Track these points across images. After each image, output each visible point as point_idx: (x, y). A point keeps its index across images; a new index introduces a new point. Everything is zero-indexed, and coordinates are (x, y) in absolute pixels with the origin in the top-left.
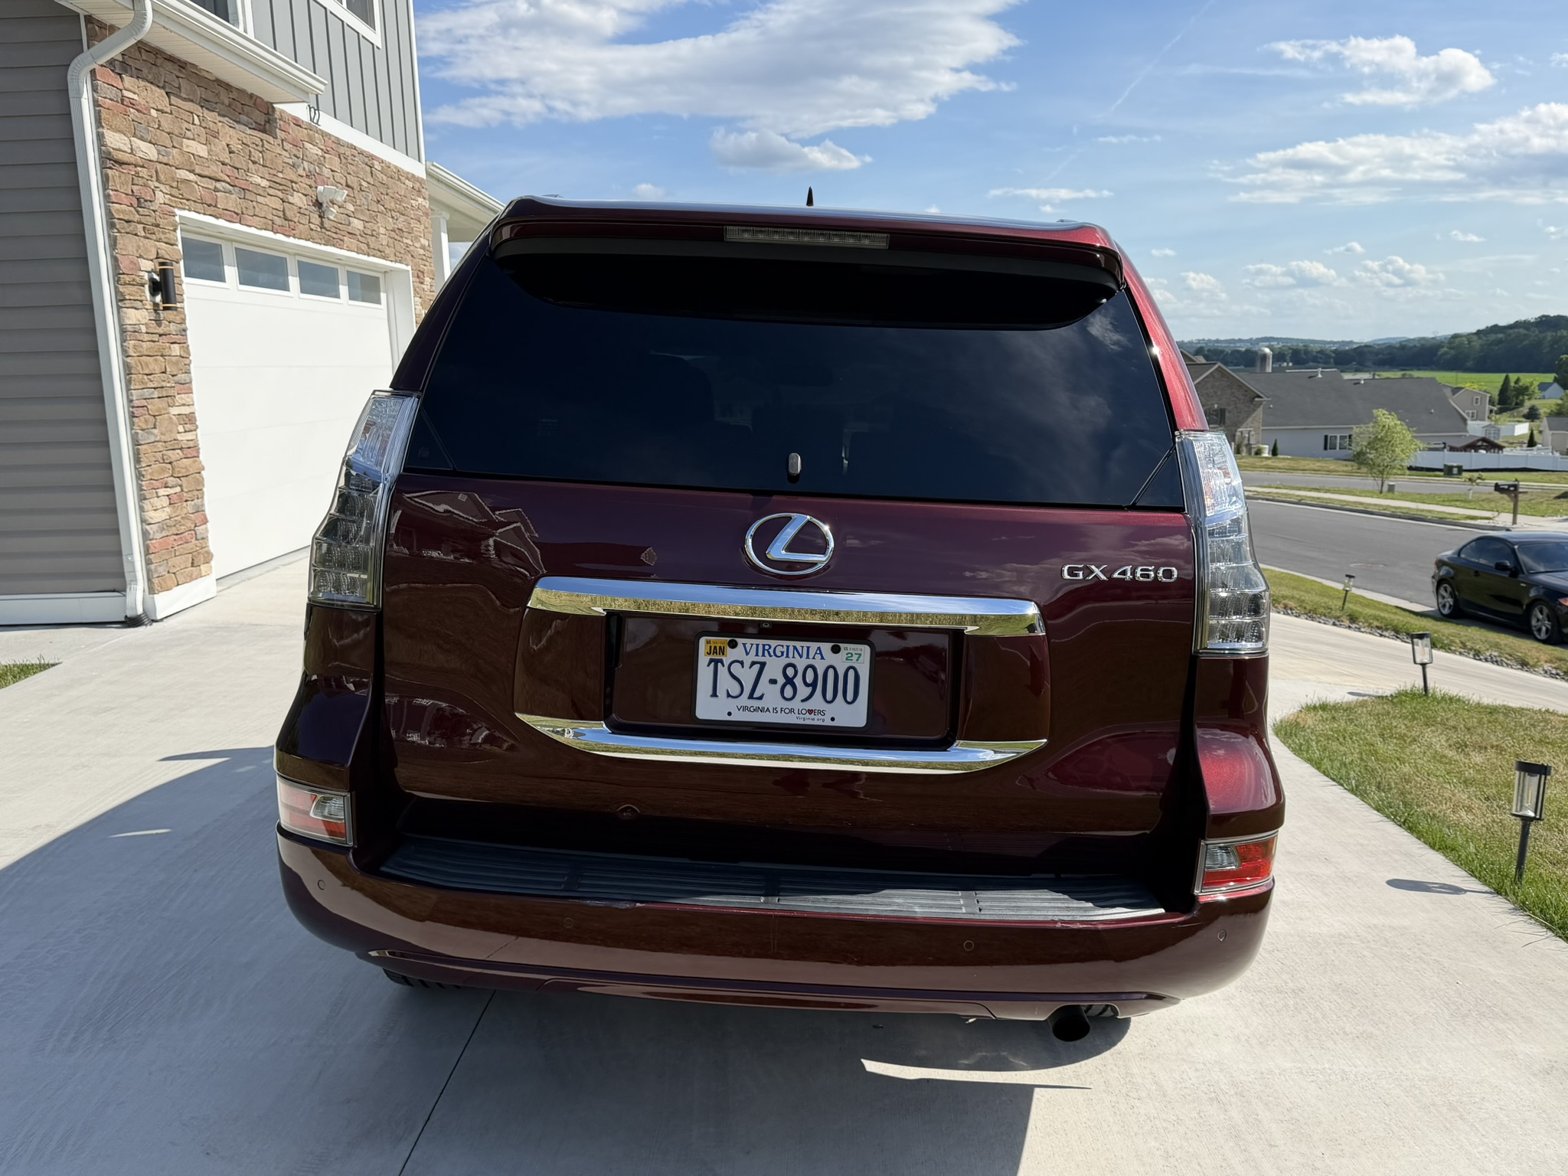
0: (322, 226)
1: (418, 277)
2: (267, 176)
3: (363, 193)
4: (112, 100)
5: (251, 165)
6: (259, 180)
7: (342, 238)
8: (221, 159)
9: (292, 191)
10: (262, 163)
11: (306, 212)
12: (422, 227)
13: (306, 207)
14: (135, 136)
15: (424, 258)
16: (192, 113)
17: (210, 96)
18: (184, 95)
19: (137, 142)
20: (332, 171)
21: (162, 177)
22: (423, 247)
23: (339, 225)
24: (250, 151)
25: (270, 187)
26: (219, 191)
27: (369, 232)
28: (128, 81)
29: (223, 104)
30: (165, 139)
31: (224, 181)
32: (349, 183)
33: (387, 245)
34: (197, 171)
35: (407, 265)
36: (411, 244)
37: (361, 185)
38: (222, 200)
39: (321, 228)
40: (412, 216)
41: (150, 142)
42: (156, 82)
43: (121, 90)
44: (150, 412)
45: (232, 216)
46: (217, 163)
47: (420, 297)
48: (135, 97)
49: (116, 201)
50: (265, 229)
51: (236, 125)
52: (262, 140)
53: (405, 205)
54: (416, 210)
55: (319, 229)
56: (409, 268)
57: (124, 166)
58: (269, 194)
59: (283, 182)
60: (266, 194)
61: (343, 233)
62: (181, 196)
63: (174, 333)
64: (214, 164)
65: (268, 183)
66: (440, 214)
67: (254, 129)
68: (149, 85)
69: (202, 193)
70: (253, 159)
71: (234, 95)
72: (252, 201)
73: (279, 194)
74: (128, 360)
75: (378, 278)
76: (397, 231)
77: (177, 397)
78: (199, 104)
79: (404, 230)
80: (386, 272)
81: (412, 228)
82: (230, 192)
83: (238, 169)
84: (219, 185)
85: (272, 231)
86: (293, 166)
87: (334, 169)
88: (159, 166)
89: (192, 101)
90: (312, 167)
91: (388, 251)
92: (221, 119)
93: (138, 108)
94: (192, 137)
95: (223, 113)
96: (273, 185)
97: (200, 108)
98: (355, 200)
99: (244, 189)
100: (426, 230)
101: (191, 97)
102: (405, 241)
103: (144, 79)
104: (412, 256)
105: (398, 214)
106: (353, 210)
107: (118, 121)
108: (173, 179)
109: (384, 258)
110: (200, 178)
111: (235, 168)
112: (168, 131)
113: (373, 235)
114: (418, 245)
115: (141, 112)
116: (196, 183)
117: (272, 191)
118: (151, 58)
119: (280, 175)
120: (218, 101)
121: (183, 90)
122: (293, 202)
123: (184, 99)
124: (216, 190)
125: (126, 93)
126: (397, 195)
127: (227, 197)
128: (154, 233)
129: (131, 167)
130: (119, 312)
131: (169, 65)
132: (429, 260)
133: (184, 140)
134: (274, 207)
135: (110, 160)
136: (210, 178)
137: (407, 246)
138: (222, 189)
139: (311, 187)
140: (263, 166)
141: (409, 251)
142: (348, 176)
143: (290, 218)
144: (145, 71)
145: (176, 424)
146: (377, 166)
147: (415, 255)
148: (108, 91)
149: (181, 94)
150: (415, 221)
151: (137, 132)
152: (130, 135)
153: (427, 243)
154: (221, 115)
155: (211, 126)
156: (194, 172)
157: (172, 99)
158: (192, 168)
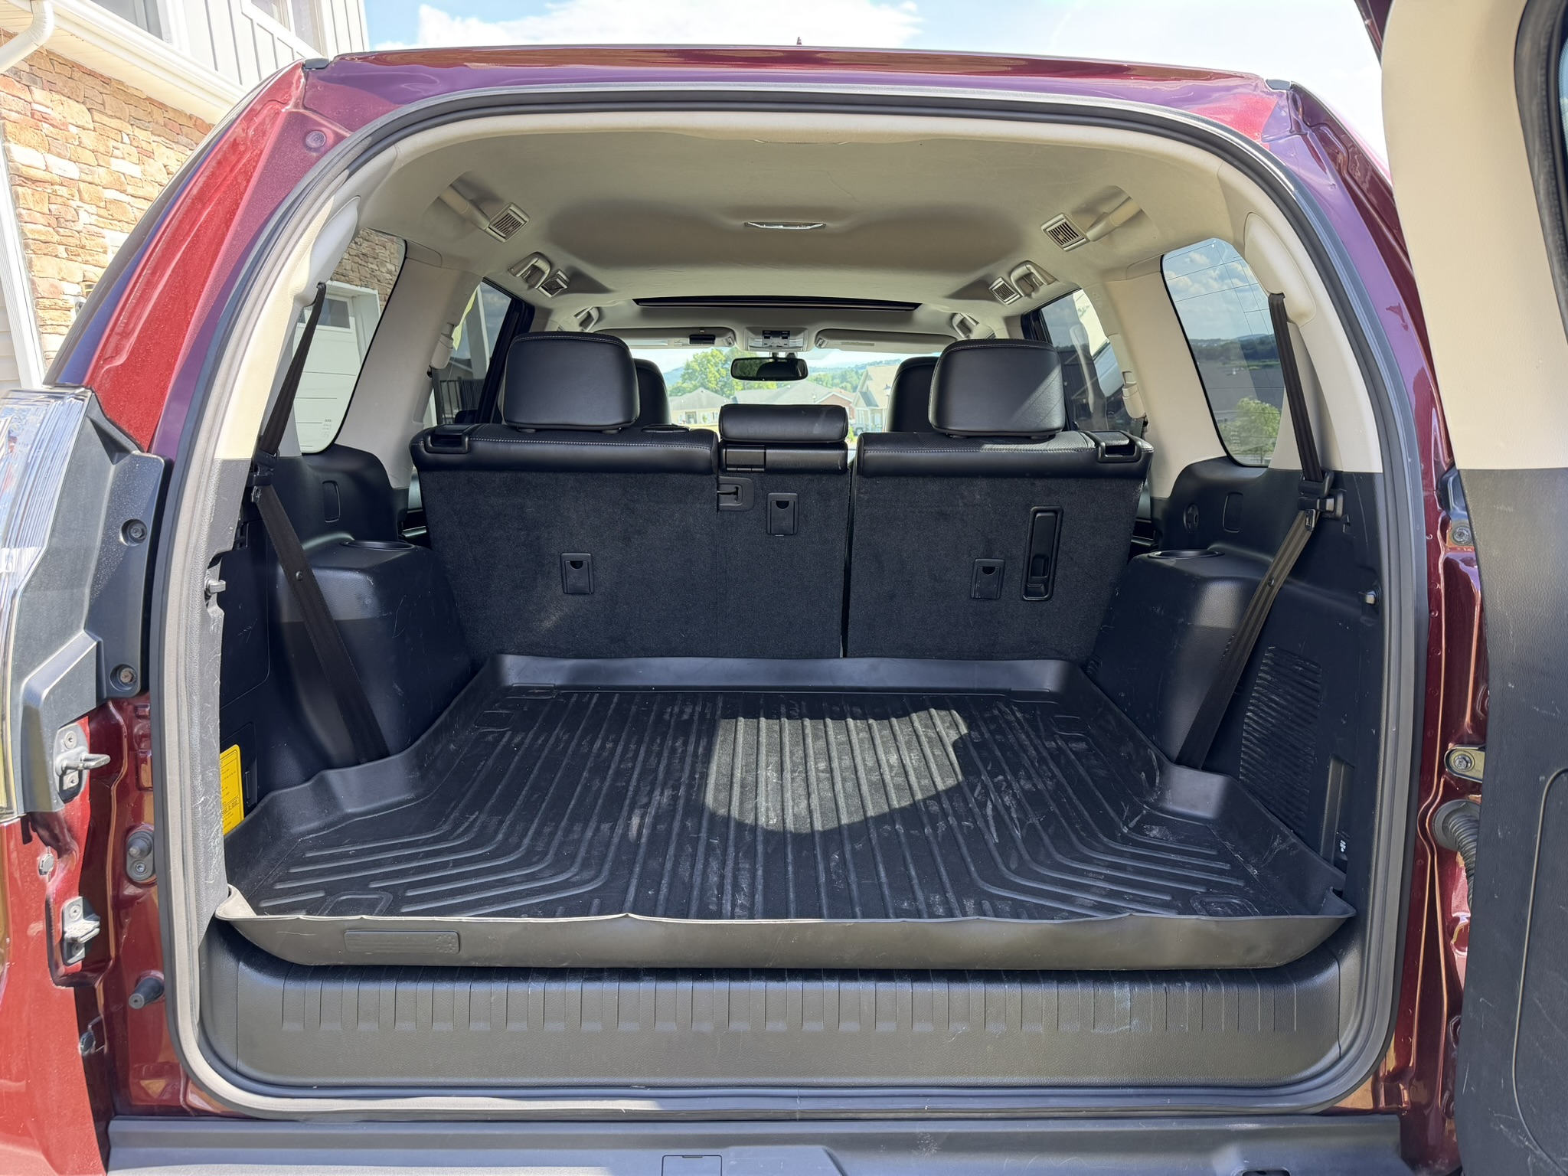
4: (19, 113)
8: (158, 180)
12: (388, 253)
14: (49, 151)
16: (120, 131)
17: (141, 114)
18: (110, 113)
19: (52, 160)
21: (86, 196)
28: (38, 93)
29: (157, 123)
30: (90, 158)
33: (351, 270)
34: (129, 191)
35: (373, 289)
36: (377, 269)
40: (377, 242)
41: (70, 160)
42: (74, 97)
43: (30, 103)
46: (153, 183)
48: (48, 111)
49: (29, 220)
51: (174, 146)
56: (376, 292)
57: (38, 184)
62: (110, 217)
64: (149, 184)
68: (65, 98)
71: (171, 115)
75: (345, 304)
76: (361, 256)
78: (128, 122)
79: (369, 255)
80: (354, 297)
81: (377, 254)
88: (82, 185)
89: (120, 119)
91: (352, 275)
92: (156, 138)
93: (52, 122)
94: (121, 156)
95: (158, 133)
97: (130, 127)
100: (392, 256)
101: (118, 114)
102: (370, 266)
103: (57, 92)
104: (379, 281)
105: (361, 240)
107: (28, 135)
108: (100, 199)
109: (348, 282)
110: (133, 198)
112: (92, 148)
114: (384, 270)
115: (57, 127)
116: (129, 204)
118: (67, 71)
120: (151, 120)
121: (107, 106)
123: (110, 117)
125: (36, 107)
128: (79, 255)
129: (46, 185)
130: (40, 339)
131: (89, 80)
133: (112, 159)
135: (19, 176)
136: (145, 199)
137: (373, 270)
141: (374, 276)
144: (60, 85)
147: (381, 279)
148: (13, 103)
149: (106, 111)
150: (380, 247)
151: (52, 148)
152: (43, 151)
153: (393, 268)
154: (156, 135)
155: (144, 145)
156: (124, 192)
157: (97, 117)
158: (124, 187)
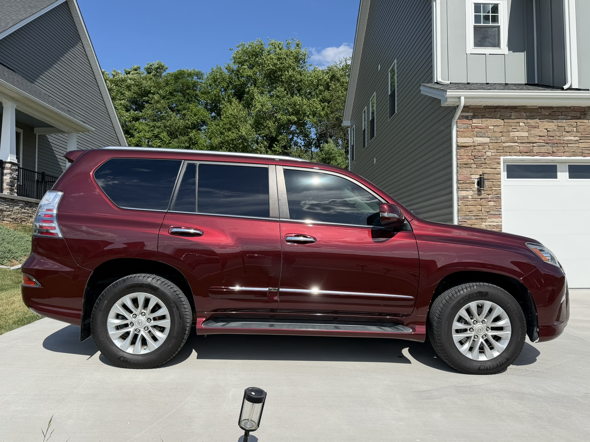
2: (579, 136)
4: (465, 128)
5: (564, 133)
6: (573, 138)
8: (539, 135)
10: (575, 131)
14: (476, 137)
16: (519, 123)
17: (534, 114)
19: (476, 139)
21: (492, 147)
24: (565, 128)
25: (580, 139)
26: (535, 147)
28: (474, 121)
29: (544, 115)
30: (498, 135)
31: (539, 142)
34: (518, 142)
38: (536, 149)
41: (487, 137)
42: (495, 117)
43: (471, 124)
44: (468, 223)
45: (544, 154)
46: (535, 137)
48: (480, 125)
49: (460, 159)
51: (554, 121)
52: (576, 123)
57: (468, 147)
58: (579, 142)
60: (578, 143)
62: (505, 152)
63: (490, 198)
64: (532, 137)
65: (579, 138)
67: (571, 119)
68: (489, 119)
69: (521, 149)
70: (566, 131)
71: (555, 110)
72: (564, 147)
77: (488, 219)
78: (525, 118)
82: (544, 146)
83: (553, 136)
84: (535, 145)
88: (490, 144)
89: (520, 118)
93: (479, 128)
94: (517, 131)
95: (543, 118)
97: (526, 120)
99: (557, 143)
103: (485, 118)
107: (467, 134)
108: (500, 147)
110: (521, 144)
112: (500, 131)
115: (482, 129)
116: (518, 146)
117: (580, 141)
118: (493, 110)
120: (540, 115)
121: (512, 116)
123: (515, 119)
124: (533, 146)
125: (473, 125)
127: (540, 148)
128: (482, 166)
129: (471, 147)
130: (458, 192)
131: (504, 110)
133: (511, 133)
134: (583, 147)
135: (461, 147)
138: (536, 145)
140: (576, 132)
144: (488, 115)
148: (462, 126)
149: (512, 118)
151: (477, 135)
152: (473, 137)
154: (542, 119)
155: (533, 124)
157: (505, 121)
158: (515, 141)
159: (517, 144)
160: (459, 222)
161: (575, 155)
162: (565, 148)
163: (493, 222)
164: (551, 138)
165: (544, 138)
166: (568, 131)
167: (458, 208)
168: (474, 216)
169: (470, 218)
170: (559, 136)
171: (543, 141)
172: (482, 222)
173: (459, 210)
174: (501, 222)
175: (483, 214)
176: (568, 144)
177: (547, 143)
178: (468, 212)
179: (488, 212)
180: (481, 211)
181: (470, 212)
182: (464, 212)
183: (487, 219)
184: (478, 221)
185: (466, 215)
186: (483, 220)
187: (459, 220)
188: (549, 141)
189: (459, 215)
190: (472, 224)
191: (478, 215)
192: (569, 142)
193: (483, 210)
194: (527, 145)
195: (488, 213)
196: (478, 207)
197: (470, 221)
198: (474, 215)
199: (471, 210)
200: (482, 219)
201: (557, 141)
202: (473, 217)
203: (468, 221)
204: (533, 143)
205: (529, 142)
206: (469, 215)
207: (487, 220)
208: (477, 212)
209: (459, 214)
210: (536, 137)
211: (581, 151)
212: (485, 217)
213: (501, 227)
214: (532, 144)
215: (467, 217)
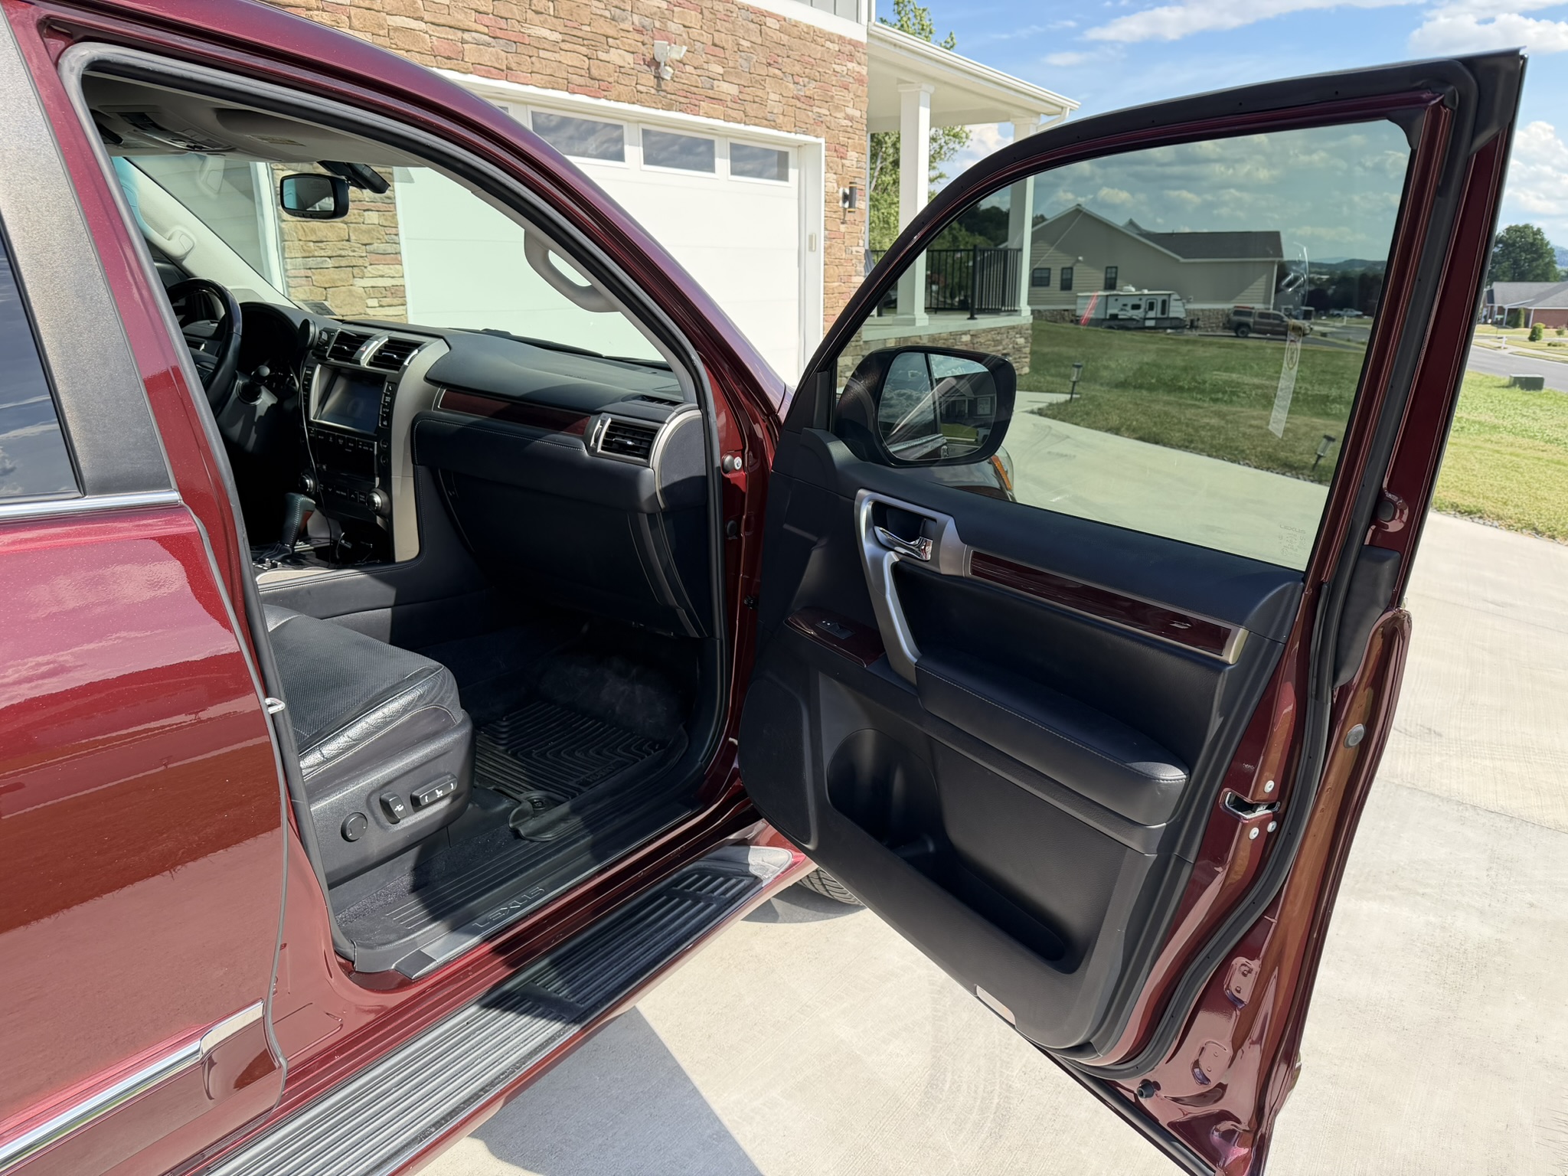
0: (659, 88)
1: (835, 150)
2: (561, 29)
3: (742, 54)
5: (530, 15)
6: (546, 33)
7: (697, 103)
8: (475, 7)
9: (606, 47)
10: (552, 13)
11: (633, 72)
12: (851, 95)
13: (632, 66)
15: (849, 129)
20: (685, 26)
21: (356, 23)
22: (850, 118)
23: (693, 88)
25: (563, 41)
26: (467, 42)
27: (748, 98)
31: (476, 31)
32: (717, 41)
33: (783, 114)
34: (426, 19)
35: (817, 137)
36: (828, 113)
37: (738, 44)
38: (471, 53)
39: (658, 91)
40: (834, 83)
44: (315, 283)
45: (489, 71)
46: (466, 10)
47: (835, 174)
50: (553, 88)
53: (820, 70)
54: (844, 76)
55: (653, 91)
56: (822, 141)
58: (561, 49)
59: (589, 36)
60: (558, 49)
61: (698, 97)
62: (394, 46)
63: (367, 199)
64: (460, 11)
65: (560, 37)
66: (920, 87)
69: (436, 43)
70: (533, 8)
72: (530, 57)
73: (584, 50)
74: (283, 225)
75: (787, 153)
76: (802, 99)
77: (369, 268)
79: (816, 97)
80: (800, 146)
81: (832, 97)
82: (489, 45)
83: (506, 19)
84: (466, 36)
85: (567, 91)
86: (613, 20)
87: (687, 24)
88: (353, 11)
90: (647, 22)
91: (780, 120)
96: (567, 38)
98: (726, 61)
99: (515, 42)
100: (858, 99)
102: (816, 109)
104: (828, 128)
105: (806, 80)
106: (722, 72)
108: (380, 26)
109: (774, 128)
110: (434, 27)
111: (502, 18)
113: (754, 102)
114: (843, 115)
116: (426, 32)
117: (565, 46)
119: (588, 28)
122: (608, 60)
124: (463, 41)
126: (807, 58)
127: (480, 50)
132: (857, 132)
134: (570, 64)
136: (450, 27)
137: (819, 115)
138: (470, 40)
139: (644, 44)
140: (554, 16)
141: (822, 122)
142: (715, 34)
143: (599, 78)
145: (361, 298)
146: (770, 22)
147: (833, 126)
150: (838, 89)
153: (857, 114)
156: (421, 19)
158: (418, 14)
159: (423, 26)
160: (289, 277)
161: (556, 86)
162: (533, 59)
163: (382, 276)
164: (503, 23)
165: (486, 19)
166: (539, 9)
167: (280, 227)
168: (330, 257)
169: (318, 263)
170: (519, 22)
171: (486, 30)
172: (354, 277)
173: (286, 238)
174: (403, 277)
175: (354, 251)
176: (538, 48)
177: (494, 38)
178: (312, 244)
179: (365, 245)
180: (348, 240)
181: (317, 244)
182: (301, 243)
183: (366, 267)
184: (345, 274)
185: (307, 255)
186: (356, 270)
187: (286, 270)
188: (499, 33)
189: (286, 256)
190: (326, 286)
191: (343, 253)
192: (540, 44)
193: (353, 238)
194: (447, 33)
195: (368, 247)
196: (340, 229)
197: (320, 274)
198: (329, 253)
199: (320, 235)
200: (352, 267)
201: (516, 37)
202: (328, 259)
203: (314, 274)
204: (464, 30)
205: (453, 24)
206: (316, 254)
207: (365, 270)
208: (340, 245)
209: (287, 250)
210: (469, 11)
211: (565, 75)
212: (360, 262)
213: (404, 291)
214: (460, 33)
215: (311, 262)
